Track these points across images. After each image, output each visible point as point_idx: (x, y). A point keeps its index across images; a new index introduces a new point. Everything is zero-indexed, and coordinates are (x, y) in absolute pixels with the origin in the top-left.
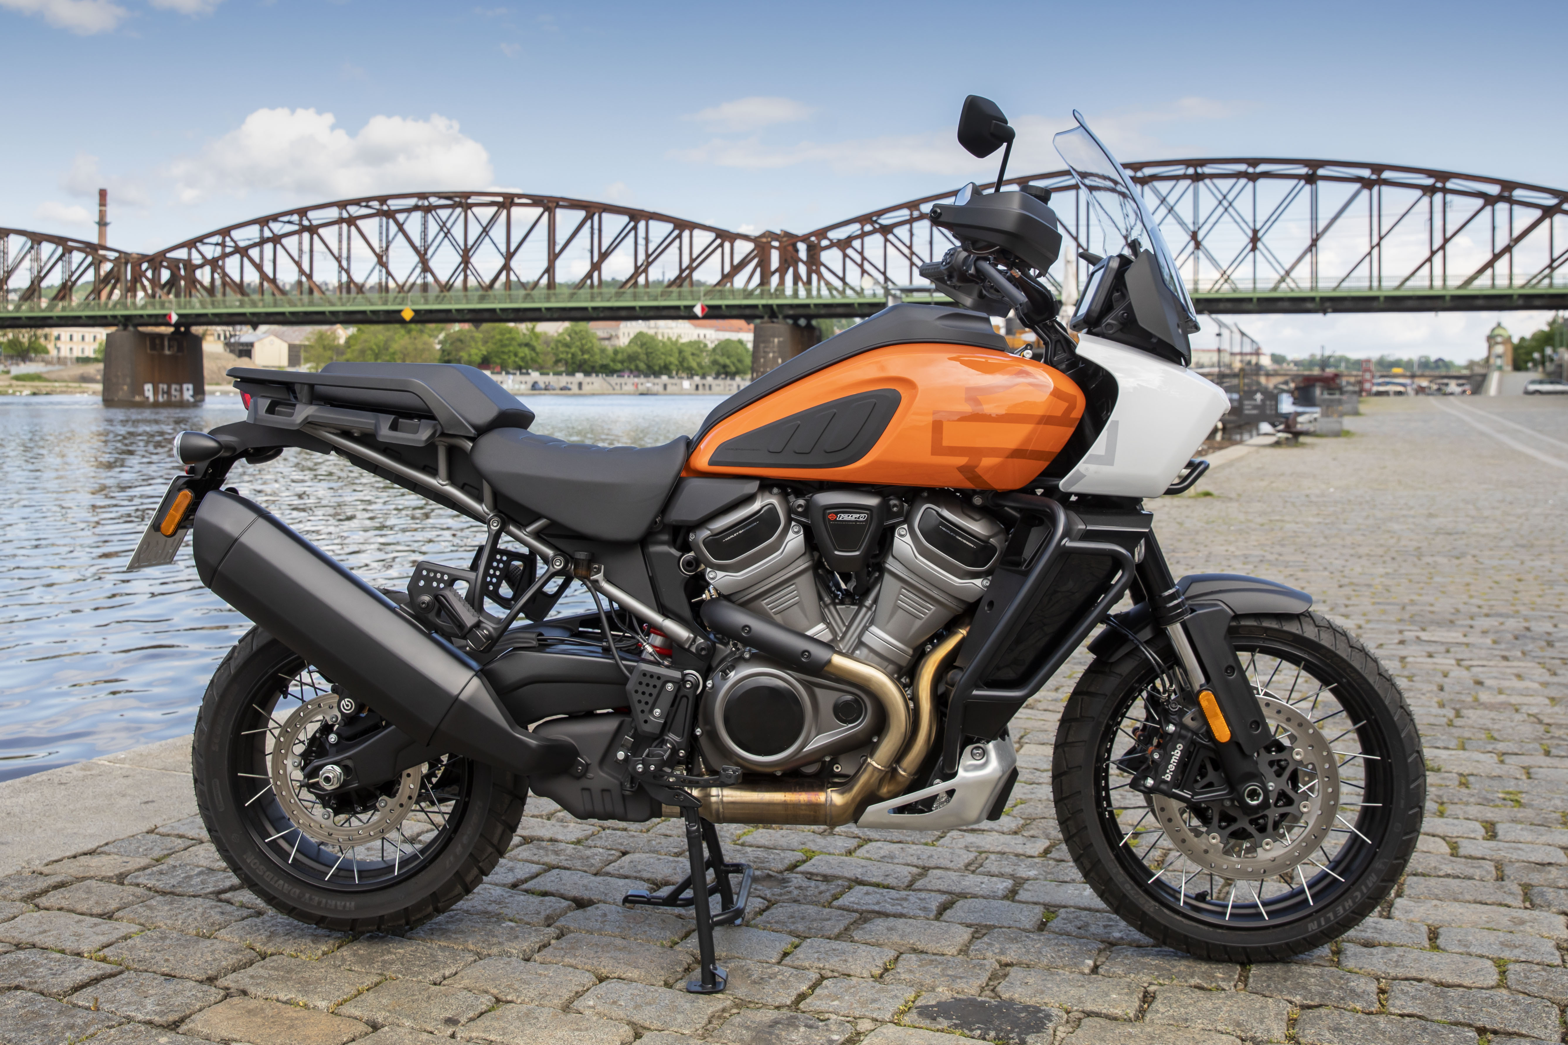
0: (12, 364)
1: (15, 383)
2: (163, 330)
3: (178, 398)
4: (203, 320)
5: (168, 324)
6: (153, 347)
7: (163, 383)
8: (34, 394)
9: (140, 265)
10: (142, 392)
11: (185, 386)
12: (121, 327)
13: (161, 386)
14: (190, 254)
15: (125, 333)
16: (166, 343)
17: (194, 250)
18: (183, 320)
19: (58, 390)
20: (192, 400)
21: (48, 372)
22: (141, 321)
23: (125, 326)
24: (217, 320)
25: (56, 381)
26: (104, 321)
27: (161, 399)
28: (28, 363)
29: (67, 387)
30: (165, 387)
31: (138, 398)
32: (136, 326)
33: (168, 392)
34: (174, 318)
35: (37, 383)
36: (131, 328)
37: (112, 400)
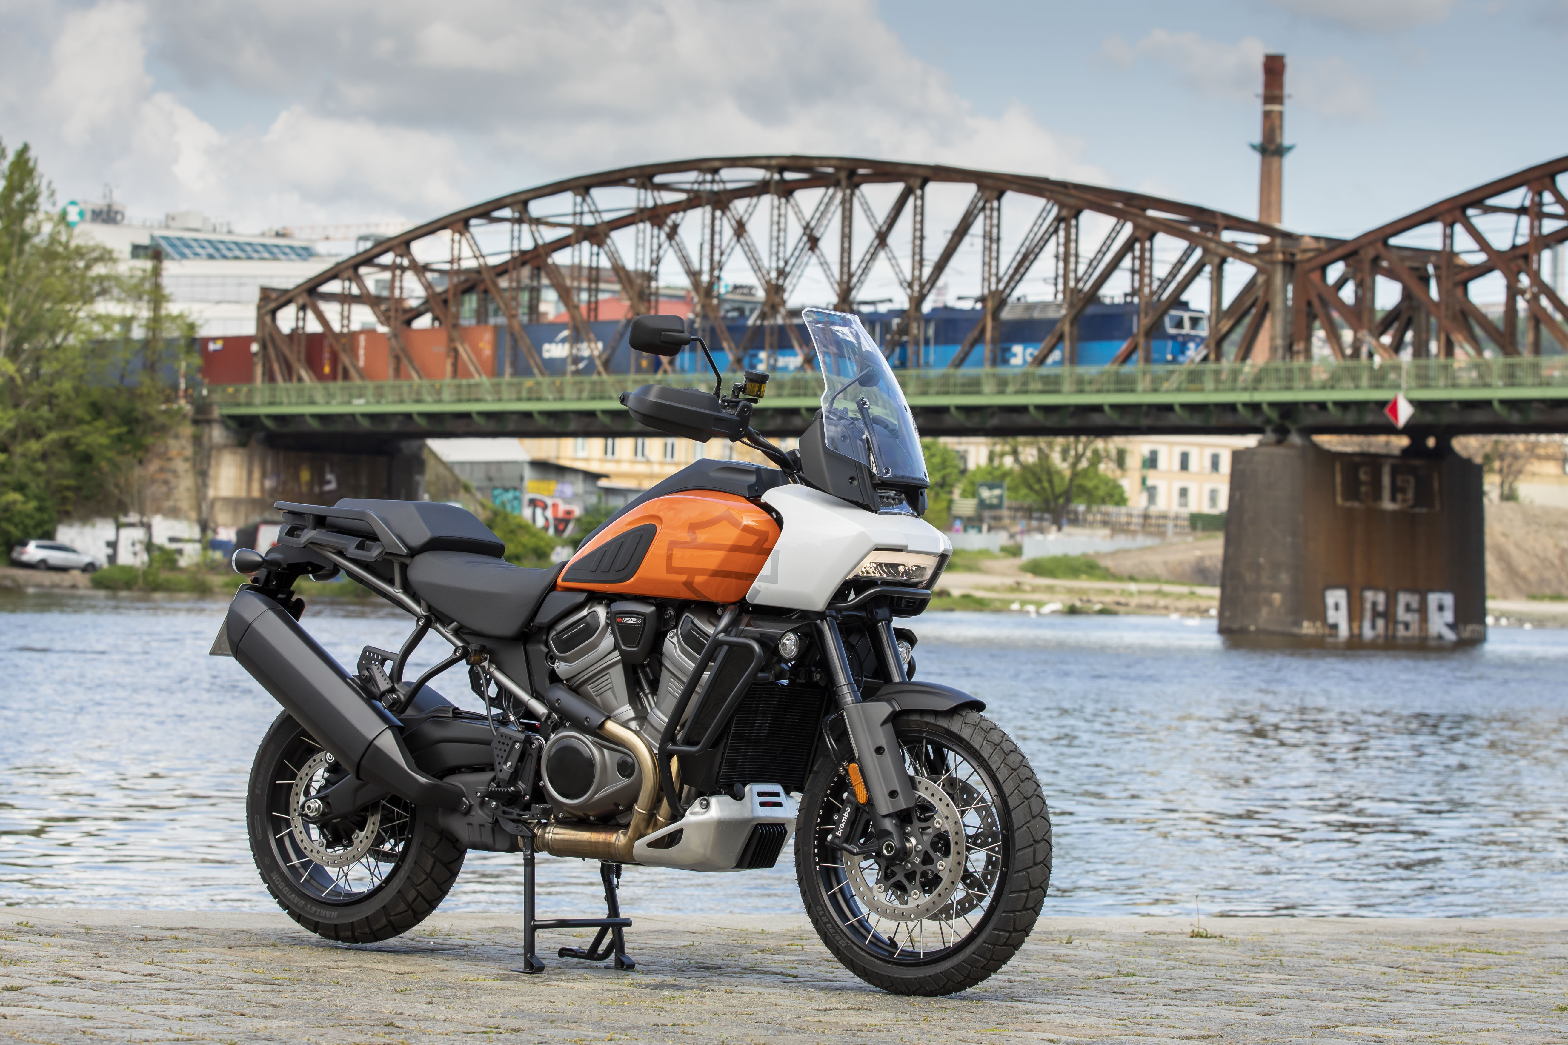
0: (1028, 531)
1: (1029, 579)
2: (1378, 443)
3: (1414, 630)
4: (1479, 417)
5: (1391, 429)
6: (1352, 491)
7: (1376, 588)
8: (1072, 611)
9: (1323, 269)
10: (1319, 613)
11: (1433, 599)
12: (1271, 436)
13: (1369, 595)
14: (1449, 237)
15: (1281, 450)
16: (1386, 480)
17: (1459, 228)
18: (1428, 418)
19: (1134, 601)
20: (1450, 636)
21: (1114, 554)
22: (1321, 419)
23: (1282, 432)
24: (1515, 418)
25: (1132, 579)
26: (1228, 419)
27: (1368, 633)
28: (1067, 529)
29: (1159, 593)
30: (1381, 598)
31: (1308, 628)
32: (1308, 431)
33: (1389, 615)
34: (1405, 412)
35: (1084, 583)
36: (1295, 439)
37: (1243, 631)
